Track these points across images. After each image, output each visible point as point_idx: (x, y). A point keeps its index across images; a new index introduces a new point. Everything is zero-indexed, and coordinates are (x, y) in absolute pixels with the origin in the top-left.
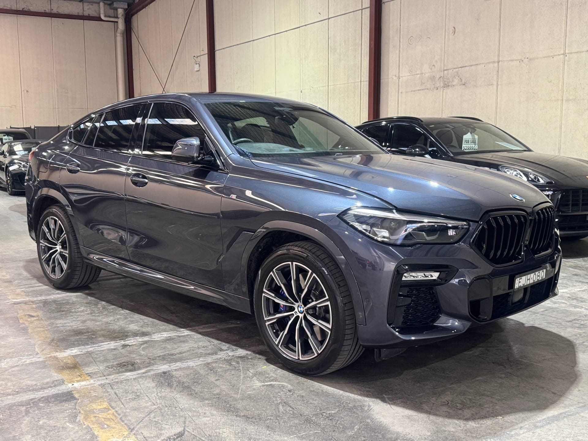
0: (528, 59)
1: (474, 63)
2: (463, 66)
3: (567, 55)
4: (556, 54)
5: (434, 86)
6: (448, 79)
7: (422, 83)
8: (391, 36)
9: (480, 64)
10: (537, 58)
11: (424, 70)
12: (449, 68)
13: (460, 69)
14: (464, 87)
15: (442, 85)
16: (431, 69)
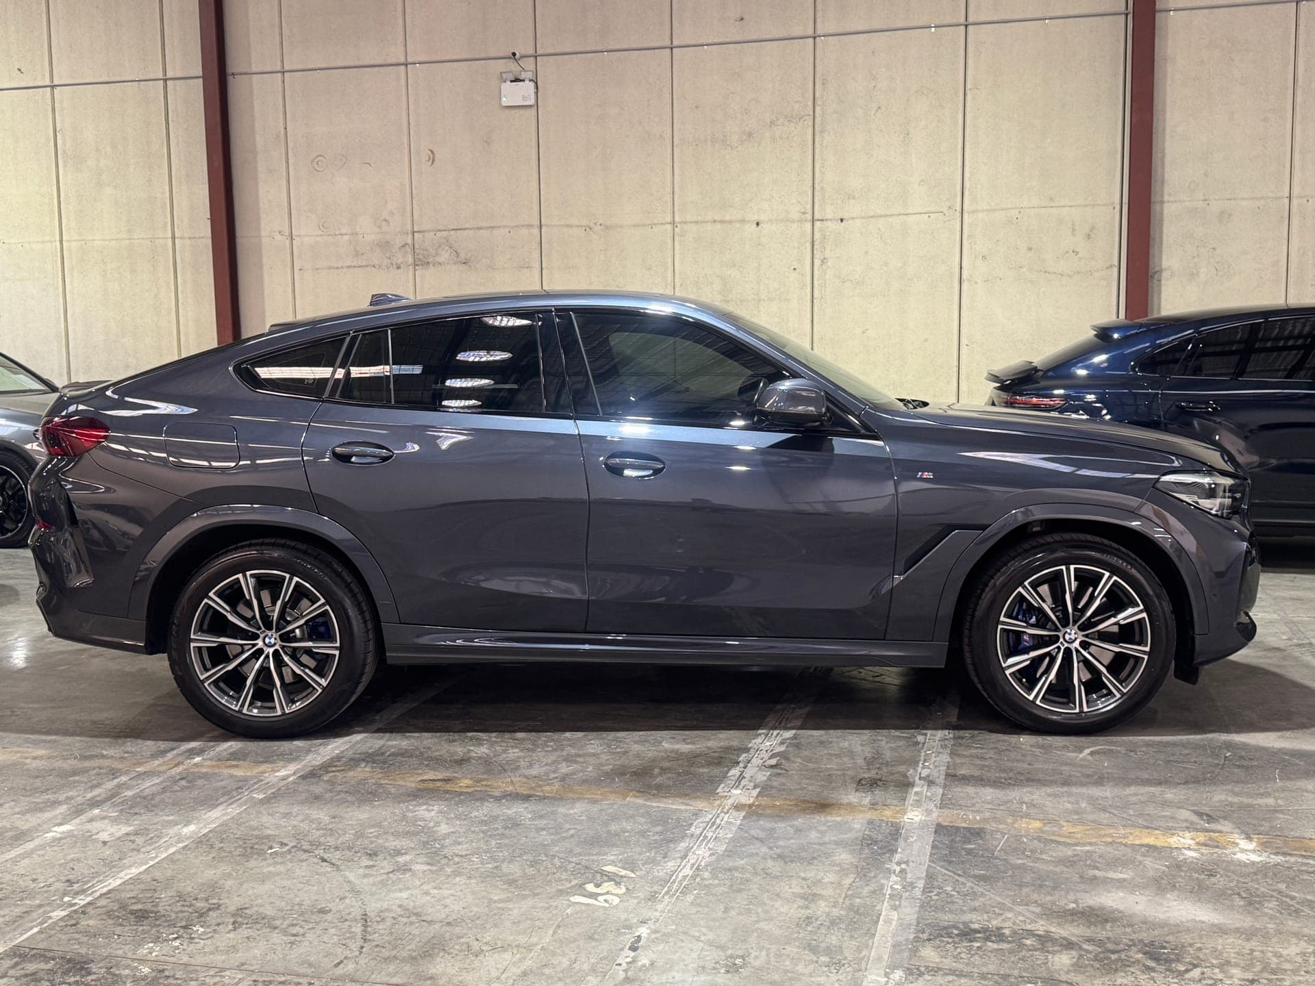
0: (602, 227)
1: (484, 224)
2: (459, 227)
3: (678, 225)
4: (656, 221)
5: (389, 261)
6: (423, 250)
7: (357, 254)
8: (259, 147)
9: (499, 227)
10: (621, 227)
11: (361, 228)
12: (424, 229)
13: (452, 232)
14: (465, 267)
15: (410, 260)
16: (380, 227)
